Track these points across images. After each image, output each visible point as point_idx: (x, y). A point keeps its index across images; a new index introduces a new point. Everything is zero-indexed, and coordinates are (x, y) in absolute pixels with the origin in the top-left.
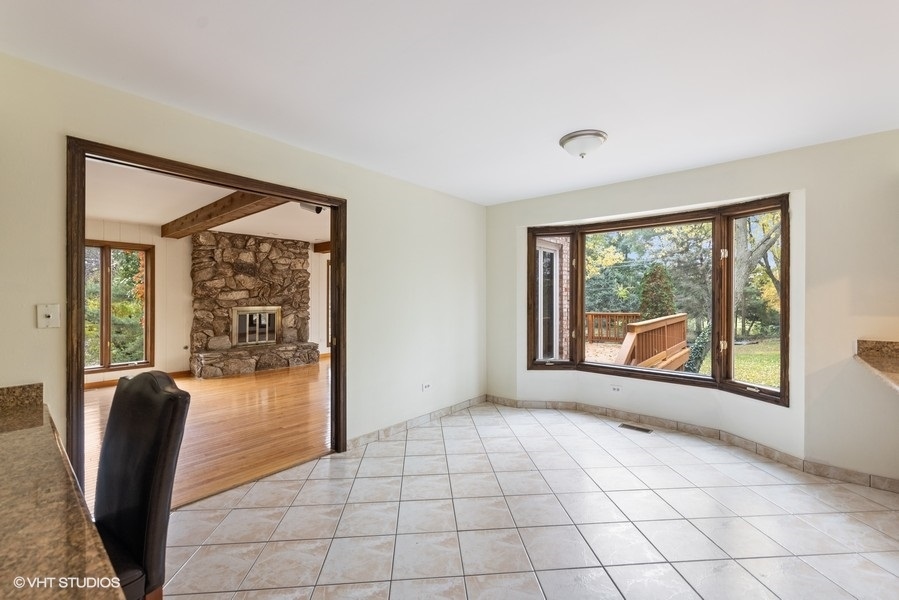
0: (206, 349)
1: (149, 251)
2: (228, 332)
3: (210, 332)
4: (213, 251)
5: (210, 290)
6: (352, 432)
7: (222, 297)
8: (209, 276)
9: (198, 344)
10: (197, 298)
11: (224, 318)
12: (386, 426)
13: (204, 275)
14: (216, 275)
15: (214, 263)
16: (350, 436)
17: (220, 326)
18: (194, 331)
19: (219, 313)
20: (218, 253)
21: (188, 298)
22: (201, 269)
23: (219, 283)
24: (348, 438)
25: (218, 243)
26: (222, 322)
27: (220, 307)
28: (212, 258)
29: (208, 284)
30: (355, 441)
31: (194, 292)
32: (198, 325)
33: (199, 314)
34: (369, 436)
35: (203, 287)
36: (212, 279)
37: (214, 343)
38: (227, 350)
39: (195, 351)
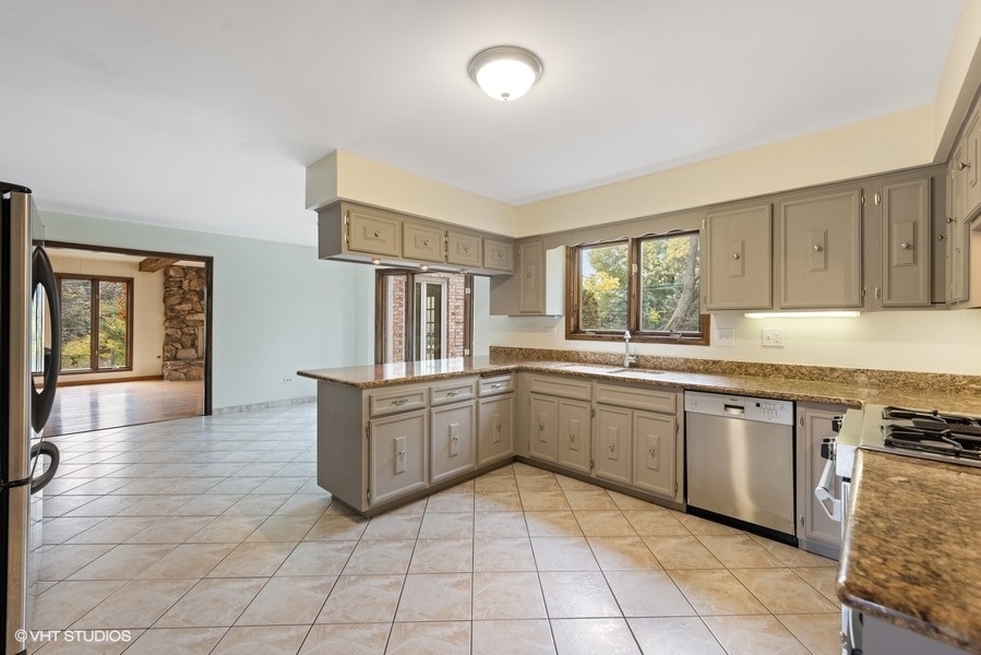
0: (175, 358)
1: (129, 282)
2: (193, 345)
3: (179, 346)
4: (181, 281)
5: (179, 312)
6: (215, 406)
7: (188, 318)
8: (178, 301)
9: (169, 355)
10: (168, 319)
11: (191, 335)
12: (247, 403)
13: (174, 300)
14: (183, 300)
15: (181, 291)
16: (214, 407)
17: (187, 340)
18: (166, 344)
19: (186, 330)
20: (186, 283)
21: (162, 318)
22: (170, 296)
23: (186, 307)
24: (213, 407)
25: (186, 275)
26: (189, 338)
27: (187, 326)
28: (181, 287)
29: (177, 307)
30: (220, 411)
31: (166, 314)
32: (169, 340)
33: (169, 331)
34: (232, 408)
35: (172, 310)
36: (180, 304)
37: (182, 354)
38: (193, 360)
39: (166, 359)
